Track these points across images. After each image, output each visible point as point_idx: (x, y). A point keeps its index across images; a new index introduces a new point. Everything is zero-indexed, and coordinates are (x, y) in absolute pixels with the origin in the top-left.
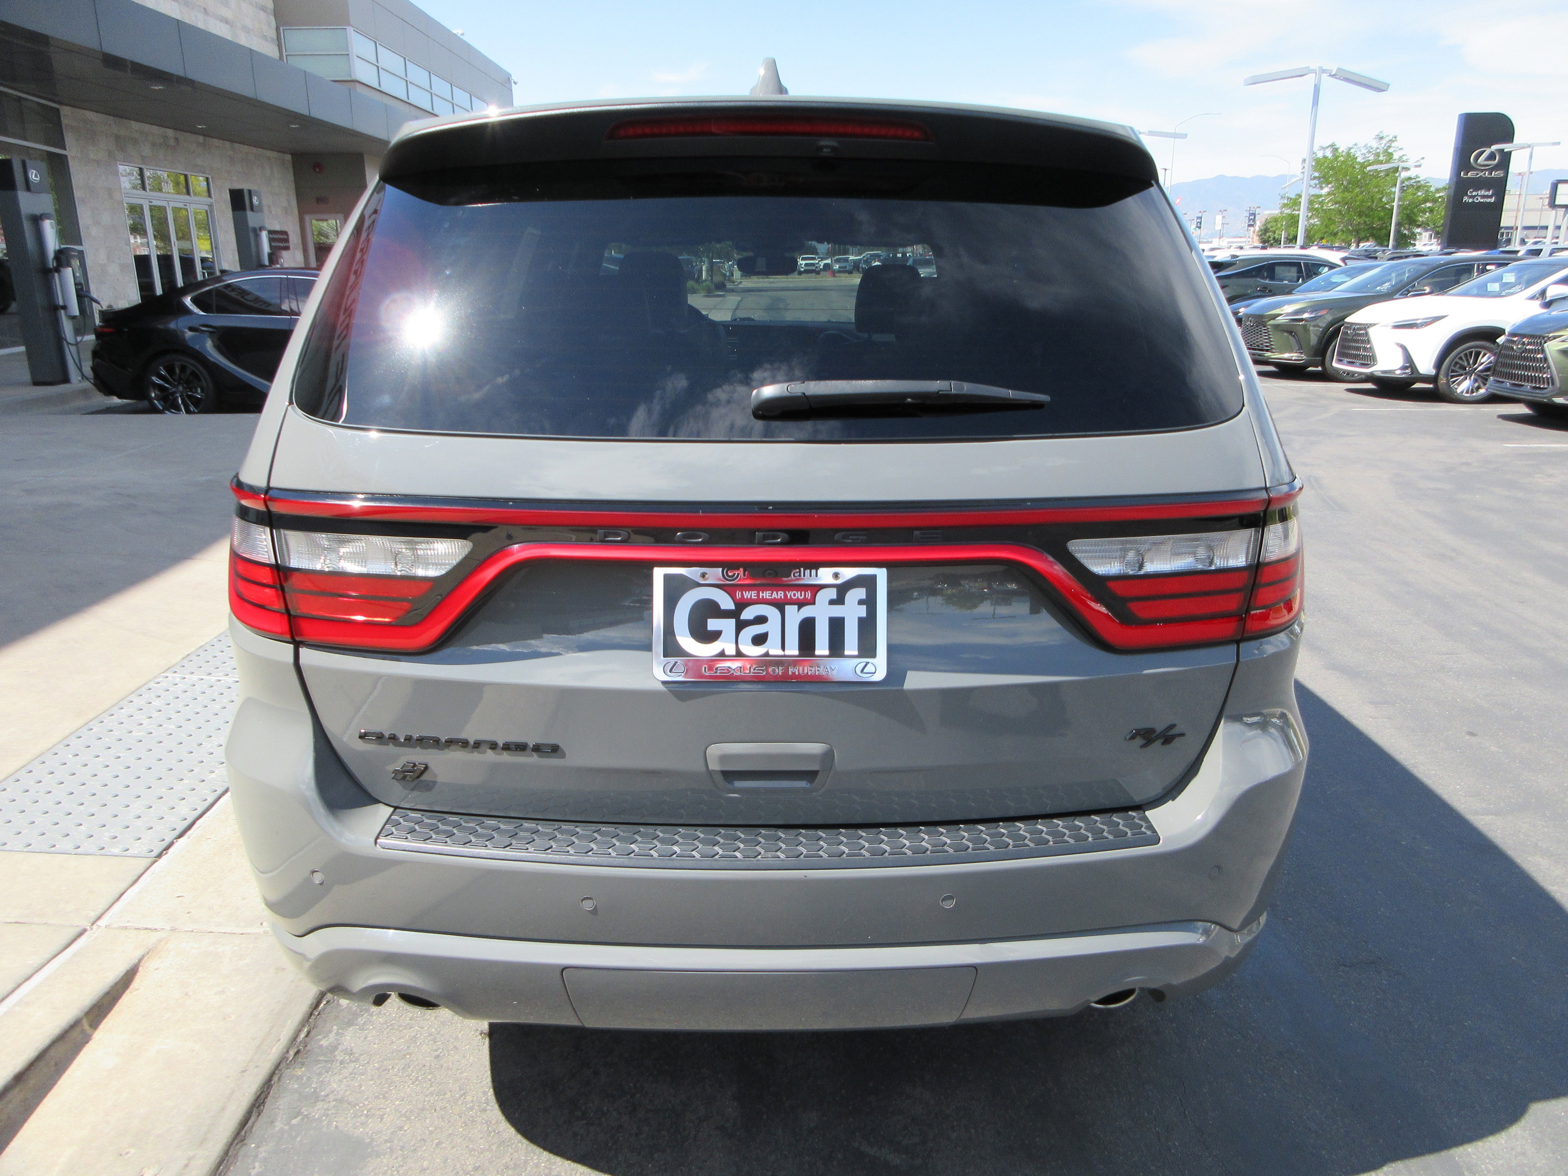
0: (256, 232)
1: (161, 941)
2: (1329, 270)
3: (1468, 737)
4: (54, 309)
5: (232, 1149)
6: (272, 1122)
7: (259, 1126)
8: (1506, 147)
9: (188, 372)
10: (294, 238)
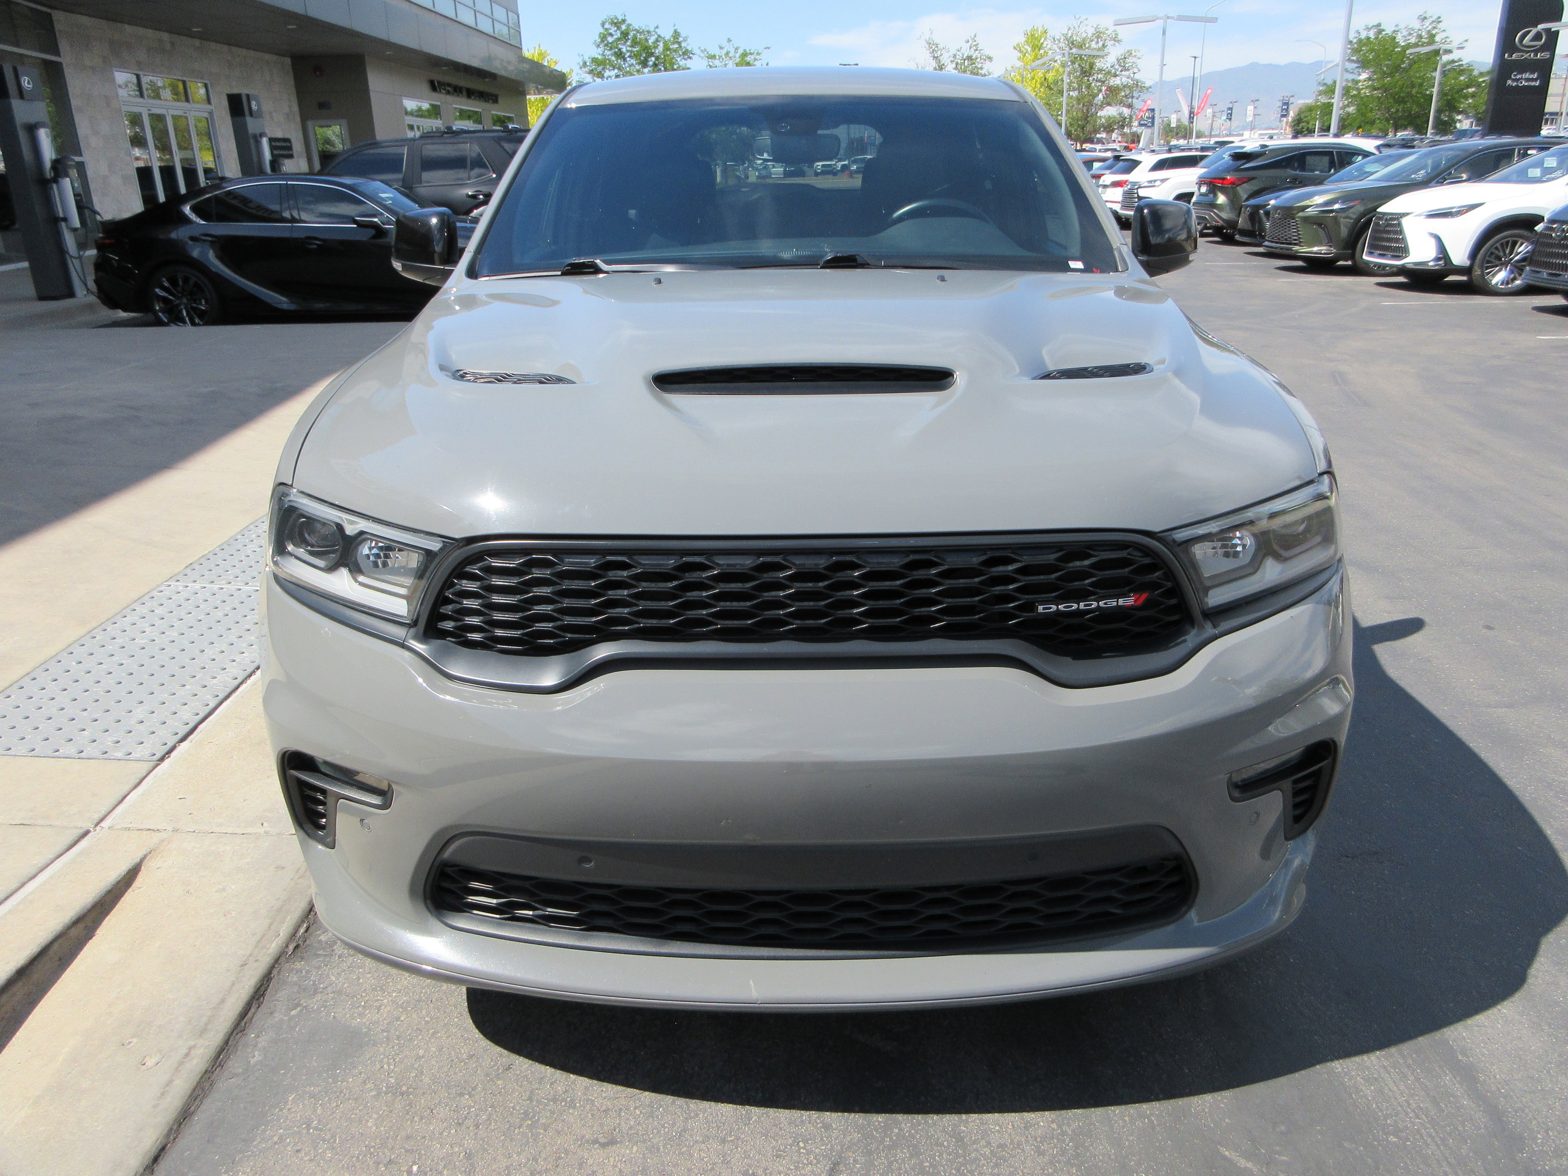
0: (257, 138)
1: (163, 841)
2: (1363, 158)
3: (1484, 631)
4: (55, 221)
5: (232, 1039)
6: (272, 1013)
7: (259, 1017)
8: (1553, 26)
9: (191, 282)
10: (298, 146)
